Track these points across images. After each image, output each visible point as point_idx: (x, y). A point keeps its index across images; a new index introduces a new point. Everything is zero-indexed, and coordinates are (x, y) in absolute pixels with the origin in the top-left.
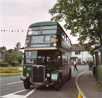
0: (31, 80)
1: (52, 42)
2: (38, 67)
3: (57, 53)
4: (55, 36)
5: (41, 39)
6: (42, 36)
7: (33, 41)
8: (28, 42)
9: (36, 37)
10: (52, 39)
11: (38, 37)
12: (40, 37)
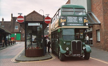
0: (71, 52)
1: (84, 22)
2: (77, 42)
3: (81, 30)
4: (86, 18)
5: (76, 19)
6: (75, 17)
7: (69, 20)
8: (65, 21)
9: (70, 17)
10: (84, 20)
11: (72, 18)
12: (74, 17)
